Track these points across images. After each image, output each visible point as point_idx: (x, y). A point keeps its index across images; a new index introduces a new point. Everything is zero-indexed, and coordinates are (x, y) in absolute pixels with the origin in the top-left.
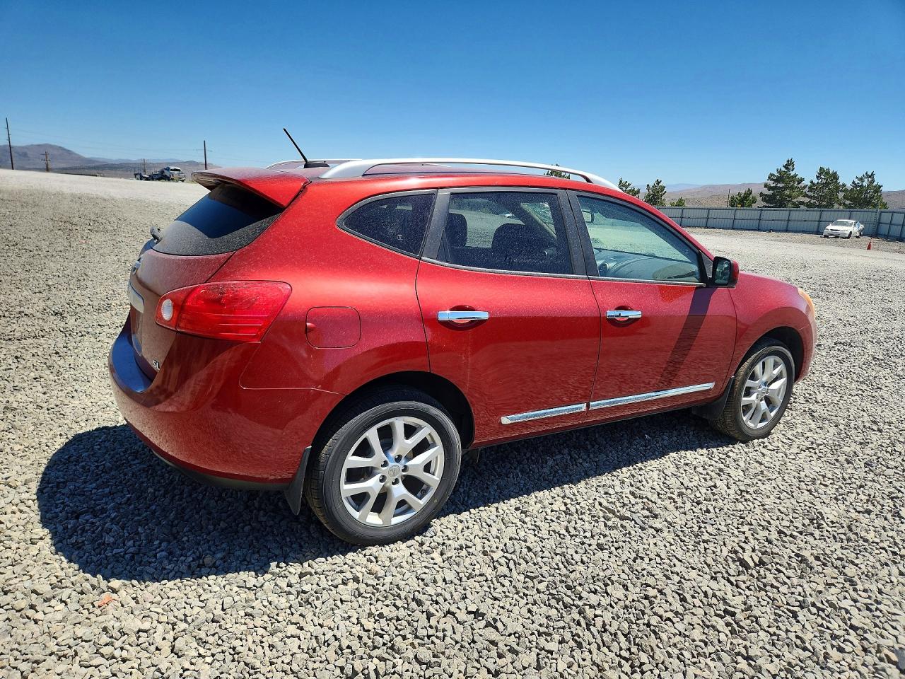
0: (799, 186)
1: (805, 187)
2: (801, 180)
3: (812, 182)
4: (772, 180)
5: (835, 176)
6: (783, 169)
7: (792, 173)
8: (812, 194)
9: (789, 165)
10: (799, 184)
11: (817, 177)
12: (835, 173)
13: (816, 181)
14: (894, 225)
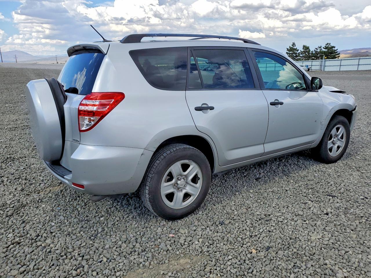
0: (298, 52)
1: (299, 53)
2: (298, 50)
3: (301, 51)
4: (288, 51)
5: (308, 48)
6: (292, 46)
7: (295, 48)
8: (301, 55)
9: (294, 44)
10: (297, 51)
11: (303, 49)
12: (308, 47)
13: (302, 50)
14: (342, 65)
